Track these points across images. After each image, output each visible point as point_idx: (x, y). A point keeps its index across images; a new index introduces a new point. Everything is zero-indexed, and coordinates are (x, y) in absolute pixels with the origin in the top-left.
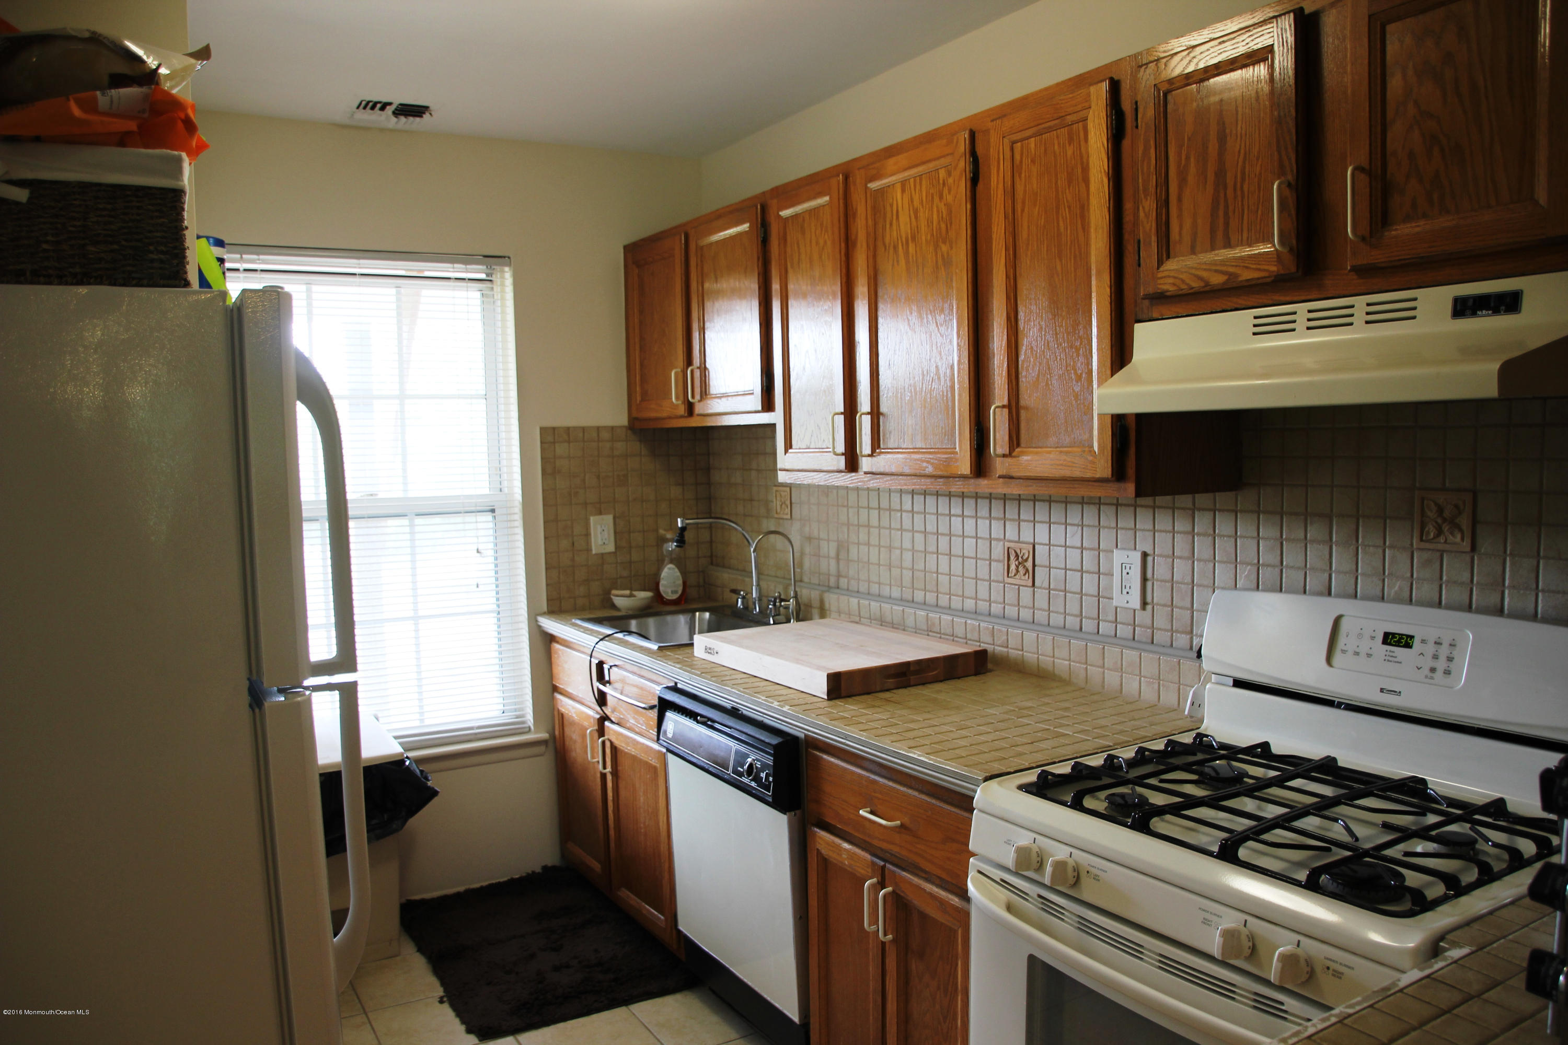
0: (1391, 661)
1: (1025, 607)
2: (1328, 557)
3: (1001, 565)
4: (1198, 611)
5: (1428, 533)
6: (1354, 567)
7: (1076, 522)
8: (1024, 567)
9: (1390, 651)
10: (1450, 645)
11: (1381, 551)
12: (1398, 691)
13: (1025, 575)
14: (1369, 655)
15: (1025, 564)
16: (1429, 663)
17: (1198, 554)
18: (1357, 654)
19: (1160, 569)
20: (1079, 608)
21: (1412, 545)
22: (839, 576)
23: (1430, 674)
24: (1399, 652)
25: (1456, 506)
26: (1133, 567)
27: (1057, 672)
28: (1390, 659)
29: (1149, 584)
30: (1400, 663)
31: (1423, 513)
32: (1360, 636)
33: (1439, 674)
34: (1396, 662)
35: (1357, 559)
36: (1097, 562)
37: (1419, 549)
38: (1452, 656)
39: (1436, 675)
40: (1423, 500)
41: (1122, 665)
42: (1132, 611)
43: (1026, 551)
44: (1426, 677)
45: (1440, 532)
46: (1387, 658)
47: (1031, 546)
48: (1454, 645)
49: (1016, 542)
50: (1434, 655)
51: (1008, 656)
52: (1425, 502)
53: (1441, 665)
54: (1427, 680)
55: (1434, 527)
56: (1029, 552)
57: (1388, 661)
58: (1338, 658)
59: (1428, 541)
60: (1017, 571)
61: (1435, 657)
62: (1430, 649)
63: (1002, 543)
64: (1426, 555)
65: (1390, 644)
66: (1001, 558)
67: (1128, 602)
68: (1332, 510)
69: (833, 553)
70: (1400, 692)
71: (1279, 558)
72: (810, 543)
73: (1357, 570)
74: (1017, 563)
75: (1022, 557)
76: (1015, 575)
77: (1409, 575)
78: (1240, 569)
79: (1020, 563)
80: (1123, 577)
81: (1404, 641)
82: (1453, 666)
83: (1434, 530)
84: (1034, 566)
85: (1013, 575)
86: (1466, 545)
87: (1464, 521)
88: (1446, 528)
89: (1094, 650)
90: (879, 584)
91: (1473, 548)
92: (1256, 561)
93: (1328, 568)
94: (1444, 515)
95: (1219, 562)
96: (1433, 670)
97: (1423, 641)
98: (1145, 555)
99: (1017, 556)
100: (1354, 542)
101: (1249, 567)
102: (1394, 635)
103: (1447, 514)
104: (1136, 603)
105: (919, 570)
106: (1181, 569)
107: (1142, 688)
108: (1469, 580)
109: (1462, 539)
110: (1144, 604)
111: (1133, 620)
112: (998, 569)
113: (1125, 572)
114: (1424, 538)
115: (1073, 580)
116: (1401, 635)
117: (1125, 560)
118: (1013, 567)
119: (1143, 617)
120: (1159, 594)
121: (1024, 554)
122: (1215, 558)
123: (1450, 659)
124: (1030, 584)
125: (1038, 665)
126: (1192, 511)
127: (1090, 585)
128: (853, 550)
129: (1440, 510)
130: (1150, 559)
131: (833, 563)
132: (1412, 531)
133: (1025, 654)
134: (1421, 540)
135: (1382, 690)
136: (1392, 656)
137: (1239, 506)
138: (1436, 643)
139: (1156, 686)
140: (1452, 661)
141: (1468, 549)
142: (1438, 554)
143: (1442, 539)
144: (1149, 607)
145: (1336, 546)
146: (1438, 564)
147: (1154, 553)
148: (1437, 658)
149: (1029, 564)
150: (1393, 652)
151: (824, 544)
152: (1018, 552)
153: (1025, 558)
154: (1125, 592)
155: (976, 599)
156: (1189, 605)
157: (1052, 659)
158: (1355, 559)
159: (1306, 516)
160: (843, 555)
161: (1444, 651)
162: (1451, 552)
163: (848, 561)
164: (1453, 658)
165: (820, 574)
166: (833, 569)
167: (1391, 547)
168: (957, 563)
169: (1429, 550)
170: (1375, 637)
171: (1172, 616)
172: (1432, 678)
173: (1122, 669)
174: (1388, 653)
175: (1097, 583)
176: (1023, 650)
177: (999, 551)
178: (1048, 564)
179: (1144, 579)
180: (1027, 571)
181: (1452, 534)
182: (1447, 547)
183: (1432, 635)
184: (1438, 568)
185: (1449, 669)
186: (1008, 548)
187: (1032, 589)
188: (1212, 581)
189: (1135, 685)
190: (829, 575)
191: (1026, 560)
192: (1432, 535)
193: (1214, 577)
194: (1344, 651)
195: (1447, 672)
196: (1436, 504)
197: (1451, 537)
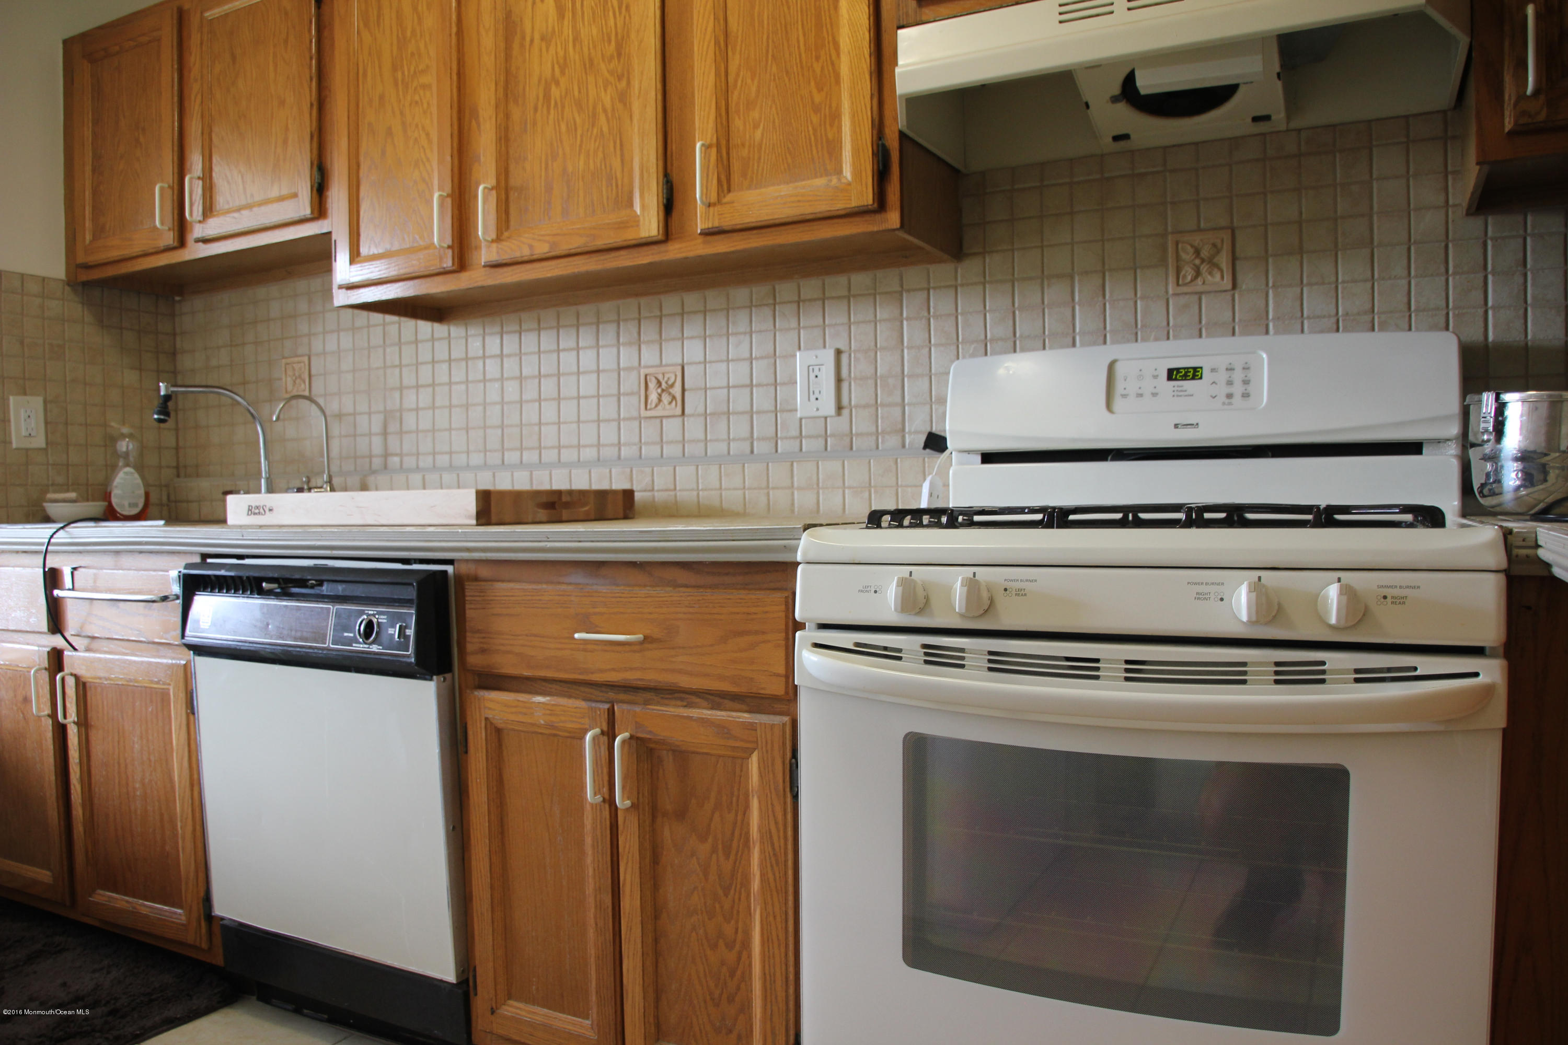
0: (1181, 396)
1: (671, 442)
2: (1070, 318)
3: (634, 400)
4: (909, 404)
5: (1185, 277)
6: (1102, 326)
7: (742, 330)
8: (670, 394)
9: (1178, 386)
10: (1244, 368)
11: (1131, 303)
12: (1195, 423)
13: (670, 403)
14: (1154, 395)
15: (671, 390)
16: (1224, 390)
17: (909, 340)
18: (1140, 395)
19: (857, 367)
20: (749, 428)
21: (1167, 292)
22: (386, 455)
23: (1227, 401)
24: (1188, 385)
25: (1214, 245)
26: (823, 368)
27: (725, 505)
28: (1178, 394)
29: (845, 386)
30: (1192, 395)
31: (1178, 258)
32: (1140, 377)
33: (1237, 398)
34: (1186, 396)
35: (1105, 316)
36: (772, 371)
37: (1175, 295)
38: (1247, 379)
39: (1233, 401)
40: (1177, 243)
41: (818, 479)
42: (823, 420)
43: (672, 375)
44: (1224, 404)
45: (1198, 273)
46: (1176, 393)
47: (680, 368)
48: (1248, 368)
49: (657, 366)
50: (1228, 381)
51: (654, 501)
52: (1180, 246)
53: (1238, 389)
54: (1226, 407)
55: (1193, 269)
56: (676, 376)
57: (1178, 396)
58: (1118, 403)
59: (1185, 284)
60: (660, 400)
61: (1230, 383)
62: (1222, 376)
63: (635, 373)
64: (1182, 300)
65: (1176, 379)
66: (635, 389)
67: (818, 409)
68: (1073, 269)
69: (377, 427)
70: (1197, 424)
71: (1011, 329)
72: (340, 422)
73: (1105, 328)
74: (659, 390)
75: (666, 383)
76: (656, 406)
77: (1165, 323)
78: (963, 349)
79: (663, 390)
80: (811, 381)
81: (1193, 373)
82: (1250, 388)
83: (1193, 272)
84: (683, 390)
85: (654, 405)
86: (1227, 283)
87: (1224, 260)
88: (1204, 268)
89: (777, 473)
90: (451, 453)
91: (1234, 286)
92: (983, 337)
93: (1071, 331)
94: (1202, 255)
95: (936, 345)
96: (1229, 396)
97: (1213, 370)
98: (839, 352)
99: (659, 383)
100: (1101, 298)
101: (973, 346)
102: (1178, 370)
103: (1205, 253)
104: (828, 406)
105: (511, 426)
106: (885, 362)
107: (847, 501)
108: (1231, 319)
109: (1222, 277)
110: (839, 408)
111: (824, 429)
112: (631, 405)
113: (812, 376)
114: (1181, 282)
115: (740, 401)
116: (1187, 369)
117: (813, 361)
118: (653, 397)
119: (838, 425)
120: (856, 394)
121: (669, 379)
122: (930, 342)
123: (1246, 382)
124: (678, 411)
125: (699, 502)
126: (897, 296)
127: (762, 400)
128: (410, 421)
129: (1197, 252)
130: (844, 359)
131: (377, 442)
132: (1167, 279)
133: (678, 494)
134: (1178, 285)
135: (1176, 426)
136: (1182, 391)
137: (959, 279)
138: (1227, 369)
139: (866, 495)
140: (1248, 384)
141: (1230, 286)
142: (1196, 297)
143: (1199, 281)
144: (845, 412)
145: (1079, 305)
146: (1197, 307)
147: (850, 348)
148: (1232, 384)
149: (677, 390)
150: (1182, 386)
151: (362, 421)
152: (660, 377)
153: (670, 383)
154: (813, 398)
155: (599, 445)
156: (899, 400)
157: (719, 492)
158: (1102, 316)
159: (1043, 278)
160: (393, 427)
161: (1238, 376)
162: (1209, 292)
163: (401, 433)
164: (1249, 381)
165: (356, 458)
166: (377, 447)
167: (1142, 298)
168: (568, 409)
169: (1186, 294)
170: (1157, 376)
171: (877, 416)
172: (1230, 404)
173: (818, 485)
174: (1176, 389)
175: (774, 395)
176: (675, 489)
177: (631, 382)
178: (704, 384)
179: (839, 380)
180: (674, 398)
181: (1210, 273)
182: (1206, 288)
183: (1222, 362)
184: (1197, 311)
185: (1247, 392)
186: (646, 376)
187: (680, 419)
188: (928, 368)
189: (838, 500)
190: (371, 456)
191: (672, 386)
192: (1189, 278)
193: (931, 363)
194: (1124, 396)
195: (1246, 395)
196: (1192, 246)
197: (1209, 277)
